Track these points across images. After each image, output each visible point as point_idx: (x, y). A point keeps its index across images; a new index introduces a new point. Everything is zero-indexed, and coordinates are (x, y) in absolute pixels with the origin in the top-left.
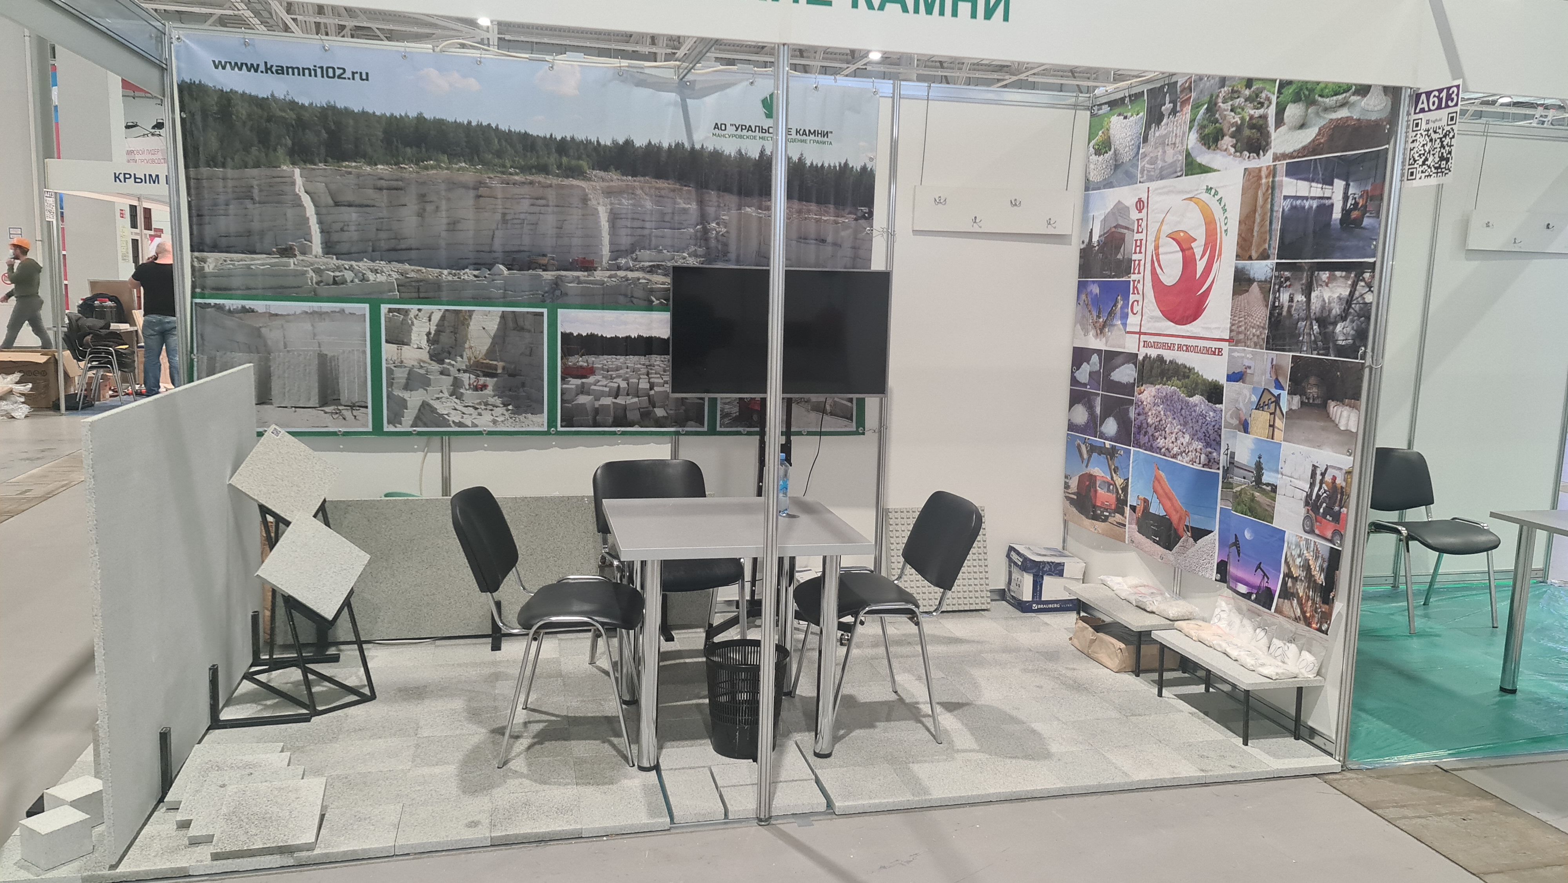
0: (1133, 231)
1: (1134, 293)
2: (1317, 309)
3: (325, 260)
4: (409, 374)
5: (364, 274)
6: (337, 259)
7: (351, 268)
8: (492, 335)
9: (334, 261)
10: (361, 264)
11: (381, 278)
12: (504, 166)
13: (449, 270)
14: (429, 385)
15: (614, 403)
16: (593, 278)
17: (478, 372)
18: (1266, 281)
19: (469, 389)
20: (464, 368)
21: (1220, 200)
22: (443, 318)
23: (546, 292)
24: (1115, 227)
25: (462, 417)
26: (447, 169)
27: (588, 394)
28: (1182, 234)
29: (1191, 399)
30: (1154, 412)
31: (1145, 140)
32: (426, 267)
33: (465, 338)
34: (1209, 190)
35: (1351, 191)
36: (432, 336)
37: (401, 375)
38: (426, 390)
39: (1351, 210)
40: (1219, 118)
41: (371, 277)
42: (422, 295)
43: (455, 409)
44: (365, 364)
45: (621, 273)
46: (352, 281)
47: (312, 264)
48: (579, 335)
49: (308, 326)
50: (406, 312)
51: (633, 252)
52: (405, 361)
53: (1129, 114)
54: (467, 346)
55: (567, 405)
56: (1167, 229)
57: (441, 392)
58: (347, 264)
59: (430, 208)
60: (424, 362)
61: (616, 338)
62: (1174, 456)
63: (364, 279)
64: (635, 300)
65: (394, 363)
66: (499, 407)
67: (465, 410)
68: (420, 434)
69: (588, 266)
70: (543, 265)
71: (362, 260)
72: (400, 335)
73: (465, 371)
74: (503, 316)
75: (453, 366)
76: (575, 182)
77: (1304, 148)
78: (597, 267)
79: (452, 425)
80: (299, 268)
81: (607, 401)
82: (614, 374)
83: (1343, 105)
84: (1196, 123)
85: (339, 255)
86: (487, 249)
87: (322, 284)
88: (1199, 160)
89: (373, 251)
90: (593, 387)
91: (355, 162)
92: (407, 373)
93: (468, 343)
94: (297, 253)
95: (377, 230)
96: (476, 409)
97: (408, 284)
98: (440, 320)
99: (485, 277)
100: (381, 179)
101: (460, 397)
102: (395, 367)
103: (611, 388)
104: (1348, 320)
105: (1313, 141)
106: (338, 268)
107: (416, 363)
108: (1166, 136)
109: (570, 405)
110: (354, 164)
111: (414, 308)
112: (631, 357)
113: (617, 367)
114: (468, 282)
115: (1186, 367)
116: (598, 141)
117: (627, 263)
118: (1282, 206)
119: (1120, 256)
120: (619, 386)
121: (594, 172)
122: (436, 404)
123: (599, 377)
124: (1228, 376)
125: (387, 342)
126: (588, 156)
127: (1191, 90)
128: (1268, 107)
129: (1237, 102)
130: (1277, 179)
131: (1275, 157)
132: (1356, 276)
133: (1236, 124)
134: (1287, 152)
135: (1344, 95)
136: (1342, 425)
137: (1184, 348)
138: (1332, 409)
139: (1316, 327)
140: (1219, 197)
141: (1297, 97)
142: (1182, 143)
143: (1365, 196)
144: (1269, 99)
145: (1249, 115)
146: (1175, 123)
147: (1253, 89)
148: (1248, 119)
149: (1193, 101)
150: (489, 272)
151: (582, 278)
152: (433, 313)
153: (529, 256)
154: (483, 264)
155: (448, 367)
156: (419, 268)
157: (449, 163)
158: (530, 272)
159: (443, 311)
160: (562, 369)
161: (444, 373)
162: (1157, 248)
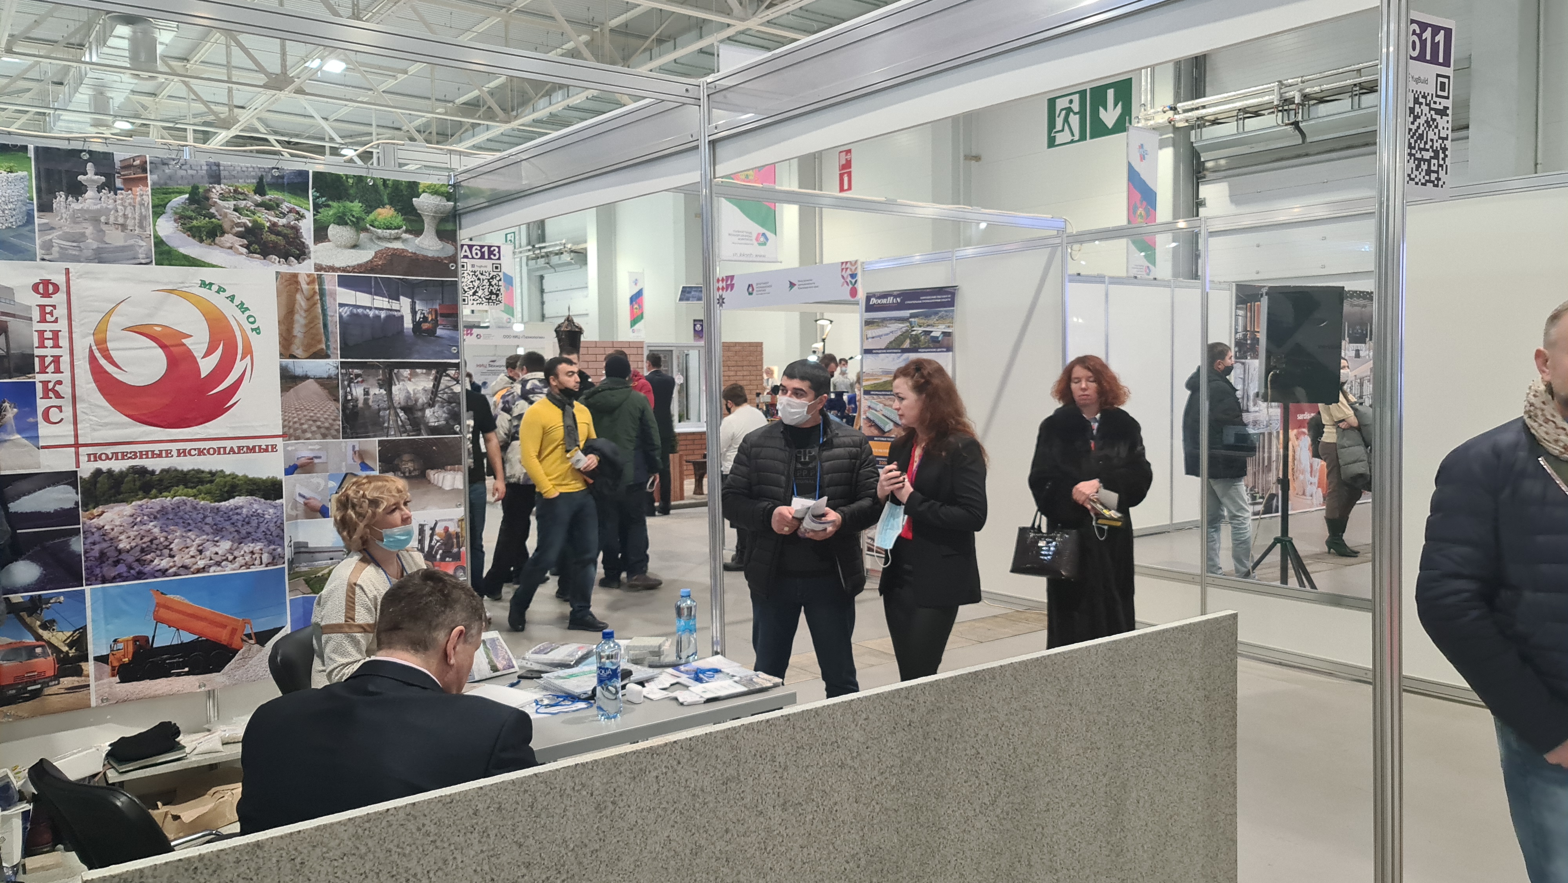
0: (31, 319)
1: (46, 396)
2: (401, 400)
18: (329, 378)
21: (232, 298)
28: (158, 329)
29: (223, 503)
30: (132, 534)
31: (46, 207)
34: (203, 284)
35: (418, 307)
40: (216, 213)
56: (118, 321)
62: (203, 570)
77: (360, 266)
83: (397, 238)
84: (169, 211)
88: (183, 250)
105: (371, 261)
108: (104, 212)
118: (335, 312)
124: (286, 470)
127: (144, 170)
128: (298, 220)
129: (242, 204)
130: (326, 287)
131: (319, 268)
132: (437, 372)
133: (245, 225)
134: (337, 265)
135: (396, 231)
136: (447, 487)
137: (193, 452)
138: (432, 476)
139: (402, 414)
140: (227, 294)
141: (341, 221)
142: (141, 226)
143: (433, 313)
144: (298, 213)
145: (270, 221)
146: (119, 202)
147: (267, 197)
148: (268, 224)
149: (154, 184)
162: (102, 344)
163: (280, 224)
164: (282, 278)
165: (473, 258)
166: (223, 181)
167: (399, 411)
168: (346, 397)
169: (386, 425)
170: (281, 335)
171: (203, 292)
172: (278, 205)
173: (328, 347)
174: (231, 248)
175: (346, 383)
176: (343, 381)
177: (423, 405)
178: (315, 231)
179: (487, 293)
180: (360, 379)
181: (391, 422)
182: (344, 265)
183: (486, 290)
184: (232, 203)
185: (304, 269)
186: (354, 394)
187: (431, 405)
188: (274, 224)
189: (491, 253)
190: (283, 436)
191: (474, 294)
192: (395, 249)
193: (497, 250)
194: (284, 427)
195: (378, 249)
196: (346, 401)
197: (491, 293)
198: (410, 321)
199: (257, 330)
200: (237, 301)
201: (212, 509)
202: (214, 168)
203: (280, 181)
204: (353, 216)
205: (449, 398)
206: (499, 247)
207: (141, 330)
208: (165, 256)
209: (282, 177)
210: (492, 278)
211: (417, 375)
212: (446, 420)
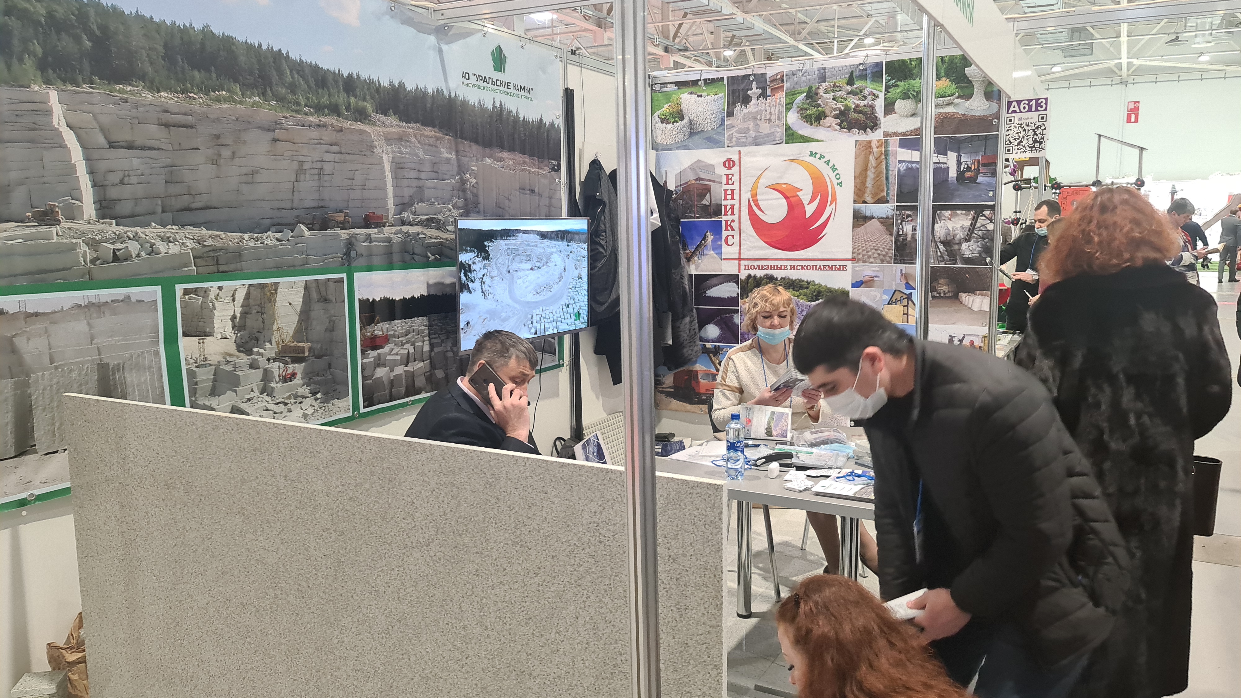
0: (721, 183)
1: (727, 229)
2: (942, 235)
3: (100, 226)
4: (215, 374)
5: (152, 245)
6: (117, 224)
7: (136, 238)
8: (299, 311)
9: (112, 228)
10: (147, 230)
11: (174, 249)
12: (298, 104)
13: (250, 234)
14: (238, 384)
15: (405, 371)
16: (383, 236)
17: (287, 359)
18: (887, 218)
19: (278, 382)
20: (274, 355)
21: (828, 162)
22: (248, 296)
23: (345, 255)
24: (696, 180)
26: (241, 103)
27: (385, 365)
28: (784, 186)
31: (730, 114)
32: (225, 231)
33: (273, 318)
34: (812, 154)
35: (963, 159)
36: (238, 320)
37: (205, 376)
38: (235, 391)
39: (964, 172)
40: (821, 104)
41: (162, 247)
42: (222, 268)
43: (267, 409)
44: (160, 368)
45: (405, 229)
46: (138, 256)
47: (84, 234)
48: (374, 301)
49: (81, 326)
50: (205, 292)
51: (412, 205)
52: (209, 358)
53: (704, 94)
54: (275, 328)
55: (368, 382)
56: (764, 182)
57: (252, 391)
58: (130, 231)
59: (226, 153)
60: (231, 355)
61: (404, 299)
63: (153, 251)
64: (416, 257)
65: (196, 363)
66: (308, 397)
67: (275, 408)
69: (379, 222)
70: (340, 223)
71: (149, 225)
72: (201, 324)
73: (275, 360)
74: (307, 287)
75: (262, 355)
76: (363, 127)
77: (916, 130)
78: (385, 223)
80: (65, 241)
81: (400, 370)
82: (404, 339)
83: (950, 104)
84: (794, 106)
85: (120, 219)
86: (288, 206)
87: (98, 262)
88: (801, 132)
89: (163, 212)
90: (389, 357)
91: (130, 85)
92: (213, 372)
93: (275, 324)
94: (60, 217)
95: (166, 182)
96: (286, 404)
97: (205, 255)
98: (245, 299)
99: (288, 240)
100: (166, 111)
101: (270, 393)
102: (197, 367)
103: (402, 355)
104: (972, 241)
106: (119, 238)
107: (221, 358)
108: (759, 112)
109: (371, 381)
110: (129, 88)
111: (213, 285)
112: (416, 318)
113: (406, 332)
114: (271, 247)
115: (803, 281)
116: (378, 82)
117: (408, 216)
118: (895, 168)
119: (704, 202)
120: (408, 352)
121: (378, 116)
123: (392, 345)
124: (852, 284)
125: (185, 335)
126: (372, 97)
127: (783, 81)
128: (873, 100)
129: (838, 94)
130: (890, 149)
131: (886, 134)
132: (975, 213)
133: (839, 108)
134: (900, 131)
135: (949, 98)
136: (976, 308)
137: (799, 268)
138: (964, 298)
139: (941, 247)
140: (825, 160)
141: (905, 96)
142: (779, 119)
143: (976, 163)
144: (874, 95)
145: (855, 103)
146: (767, 105)
147: (855, 86)
148: (853, 106)
149: (787, 89)
150: (292, 234)
151: (373, 236)
152: (236, 290)
153: (327, 213)
154: (286, 225)
155: (256, 357)
156: (218, 233)
157: (242, 95)
158: (329, 231)
159: (247, 286)
160: (361, 341)
161: (253, 366)
162: (754, 196)
163: (862, 104)
164: (860, 144)
165: (1021, 112)
166: (827, 80)
167: (939, 244)
168: (898, 232)
170: (855, 186)
171: (811, 160)
172: (861, 91)
173: (888, 194)
174: (830, 127)
175: (899, 221)
176: (897, 220)
177: (960, 240)
178: (885, 106)
179: (1031, 142)
180: (910, 219)
182: (905, 131)
183: (1031, 140)
184: (831, 95)
185: (876, 136)
186: (905, 230)
187: (967, 240)
188: (857, 106)
189: (1038, 105)
190: (852, 259)
191: (1019, 144)
192: (946, 113)
193: (1044, 101)
194: (853, 253)
196: (898, 235)
197: (1035, 141)
198: (955, 171)
199: (840, 184)
200: (831, 164)
201: (807, 305)
202: (822, 71)
203: (864, 72)
204: (914, 91)
205: (984, 234)
206: (1046, 99)
207: (775, 188)
208: (790, 137)
209: (866, 70)
210: (1037, 128)
211: (957, 215)
212: (980, 253)
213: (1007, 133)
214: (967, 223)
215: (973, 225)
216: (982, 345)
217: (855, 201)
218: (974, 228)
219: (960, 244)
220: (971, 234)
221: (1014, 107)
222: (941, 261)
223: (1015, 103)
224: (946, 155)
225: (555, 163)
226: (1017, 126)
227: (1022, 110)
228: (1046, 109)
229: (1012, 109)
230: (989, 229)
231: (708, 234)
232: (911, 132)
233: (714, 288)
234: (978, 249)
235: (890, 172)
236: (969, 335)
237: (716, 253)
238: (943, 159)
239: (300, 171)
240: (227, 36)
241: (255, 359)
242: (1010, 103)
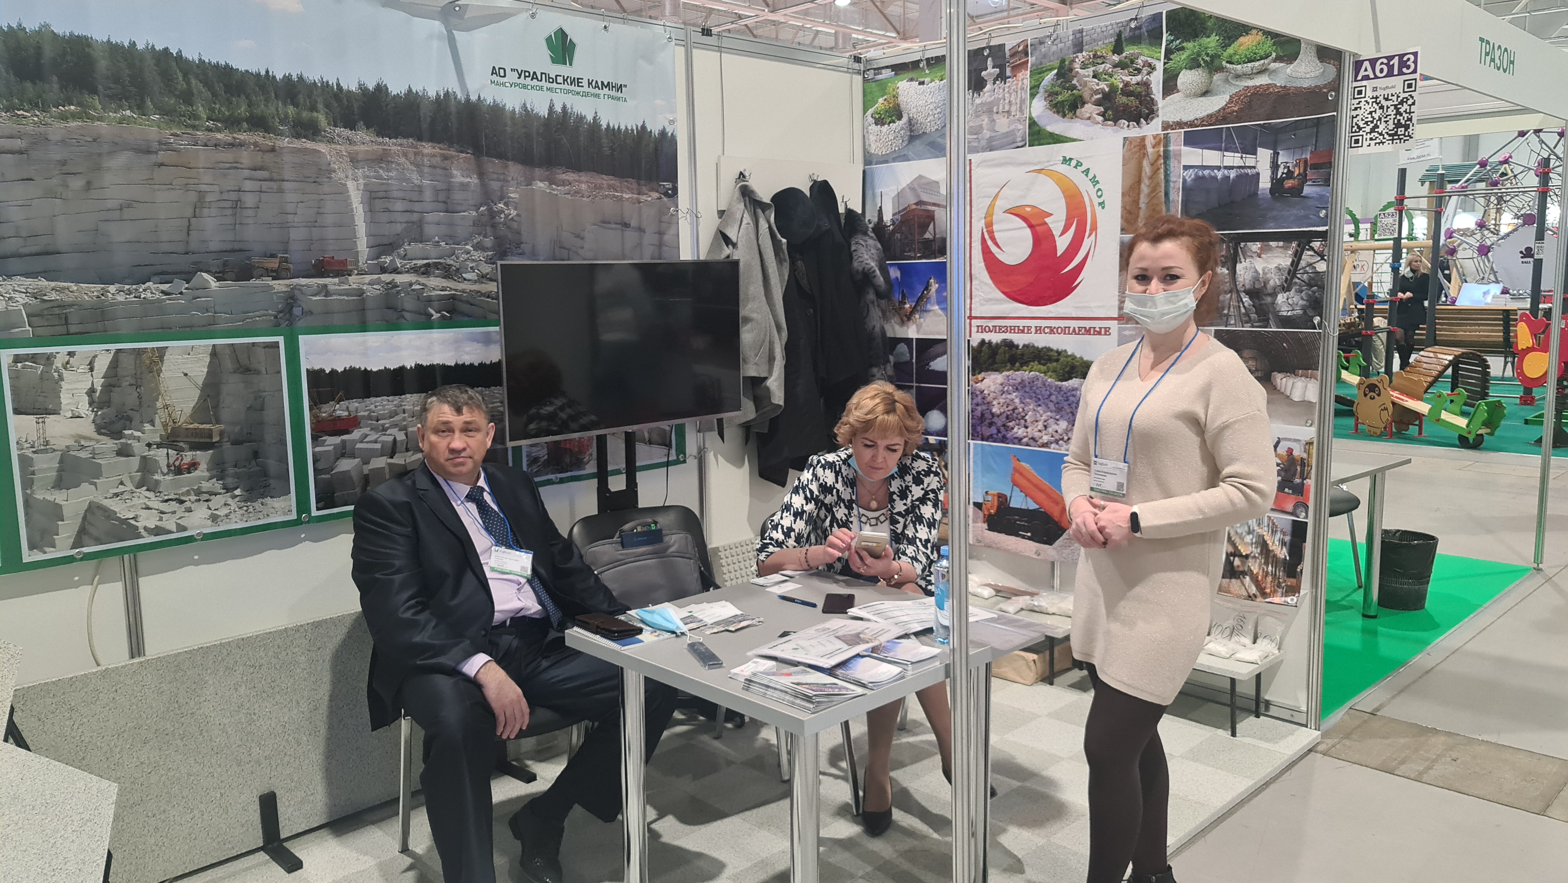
2: (1247, 282)
4: (61, 461)
12: (196, 117)
13: (117, 285)
14: (98, 475)
15: (389, 464)
16: (347, 287)
17: (181, 444)
19: (168, 474)
20: (158, 440)
21: (1087, 172)
22: (114, 364)
23: (281, 312)
24: (917, 204)
25: (161, 519)
26: (100, 119)
27: (353, 456)
28: (1028, 209)
29: (1064, 383)
30: (1002, 401)
32: (77, 282)
33: (156, 393)
34: (1066, 161)
35: (1281, 160)
36: (98, 394)
37: (46, 465)
38: (95, 484)
39: (1282, 180)
40: (1077, 84)
42: (73, 329)
43: (148, 508)
45: (386, 277)
48: (333, 372)
50: (47, 359)
51: (400, 247)
52: (52, 441)
53: (927, 80)
54: (159, 404)
55: (323, 476)
56: (1002, 204)
57: (122, 483)
59: (76, 183)
60: (86, 438)
61: (386, 370)
62: (1044, 445)
64: (407, 315)
65: (33, 447)
66: (220, 494)
67: (164, 507)
68: (87, 557)
69: (341, 270)
70: (272, 271)
72: (40, 399)
73: (159, 445)
74: (214, 353)
75: (138, 439)
76: (309, 145)
77: (1210, 116)
78: (351, 271)
79: (143, 533)
81: (380, 463)
82: (386, 422)
83: (1261, 72)
84: (1041, 90)
86: (181, 248)
88: (1049, 129)
90: (359, 446)
92: (57, 459)
93: (160, 400)
96: (182, 502)
97: (46, 312)
98: (109, 368)
99: (181, 293)
101: (154, 488)
102: (35, 452)
103: (383, 443)
104: (1293, 290)
105: (1224, 109)
107: (71, 442)
108: (996, 102)
109: (328, 476)
111: (60, 351)
112: (408, 396)
113: (390, 412)
114: (152, 302)
115: (1052, 350)
116: (338, 85)
117: (393, 261)
118: (1179, 177)
119: (928, 235)
120: (395, 439)
121: (337, 130)
122: (114, 505)
123: (366, 430)
125: (17, 412)
126: (327, 106)
127: (1027, 54)
128: (1149, 73)
129: (1101, 68)
130: (1171, 148)
131: (1166, 126)
132: (1299, 245)
133: (1102, 91)
134: (1185, 120)
135: (1262, 61)
136: (1296, 397)
137: (1047, 330)
138: (1278, 381)
139: (1246, 299)
140: (1083, 168)
141: (1194, 64)
142: (1021, 111)
143: (1302, 165)
144: (1150, 65)
145: (1123, 81)
146: (1007, 90)
147: (1124, 54)
148: (1121, 86)
149: (1032, 65)
150: (187, 286)
151: (331, 287)
152: (96, 356)
153: (249, 258)
154: (176, 273)
155: (129, 442)
156: (66, 284)
157: (104, 109)
158: (252, 281)
159: (113, 352)
160: (312, 423)
161: (124, 452)
162: (989, 225)
163: (1134, 82)
164: (1131, 143)
165: (1376, 77)
166: (1086, 47)
167: (1243, 295)
169: (1226, 312)
170: (1124, 207)
171: (1063, 169)
172: (1132, 62)
174: (1089, 118)
177: (1275, 288)
178: (1164, 82)
179: (1391, 126)
181: (1232, 310)
182: (1191, 118)
183: (1391, 122)
184: (1090, 71)
185: (1151, 129)
187: (1286, 289)
188: (1127, 84)
189: (1403, 64)
191: (1372, 130)
192: (1256, 87)
193: (1412, 58)
195: (1234, 90)
197: (1398, 125)
198: (1269, 179)
199: (1102, 204)
200: (1091, 176)
201: (1056, 386)
202: (1078, 35)
203: (1137, 32)
204: (1207, 55)
205: (1311, 279)
206: (1415, 54)
207: (1016, 212)
208: (1036, 137)
209: (1138, 28)
210: (1401, 103)
211: (1270, 249)
212: (1304, 308)
213: (1354, 113)
214: (1285, 261)
215: (1295, 264)
216: (1305, 456)
217: (1122, 230)
218: (1296, 269)
219: (1274, 295)
220: (1292, 279)
221: (1366, 70)
222: (1247, 323)
223: (1367, 64)
224: (1255, 153)
225: (668, 185)
226: (1370, 101)
227: (1378, 74)
228: (1415, 71)
229: (1362, 73)
230: (1318, 270)
231: (932, 281)
232: (1203, 119)
233: (939, 359)
234: (1301, 302)
235: (1172, 185)
236: (1286, 439)
237: (942, 309)
238: (1250, 161)
239: (200, 204)
240: (78, 37)
241: (127, 444)
242: (1358, 65)
